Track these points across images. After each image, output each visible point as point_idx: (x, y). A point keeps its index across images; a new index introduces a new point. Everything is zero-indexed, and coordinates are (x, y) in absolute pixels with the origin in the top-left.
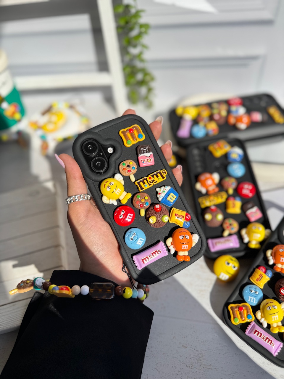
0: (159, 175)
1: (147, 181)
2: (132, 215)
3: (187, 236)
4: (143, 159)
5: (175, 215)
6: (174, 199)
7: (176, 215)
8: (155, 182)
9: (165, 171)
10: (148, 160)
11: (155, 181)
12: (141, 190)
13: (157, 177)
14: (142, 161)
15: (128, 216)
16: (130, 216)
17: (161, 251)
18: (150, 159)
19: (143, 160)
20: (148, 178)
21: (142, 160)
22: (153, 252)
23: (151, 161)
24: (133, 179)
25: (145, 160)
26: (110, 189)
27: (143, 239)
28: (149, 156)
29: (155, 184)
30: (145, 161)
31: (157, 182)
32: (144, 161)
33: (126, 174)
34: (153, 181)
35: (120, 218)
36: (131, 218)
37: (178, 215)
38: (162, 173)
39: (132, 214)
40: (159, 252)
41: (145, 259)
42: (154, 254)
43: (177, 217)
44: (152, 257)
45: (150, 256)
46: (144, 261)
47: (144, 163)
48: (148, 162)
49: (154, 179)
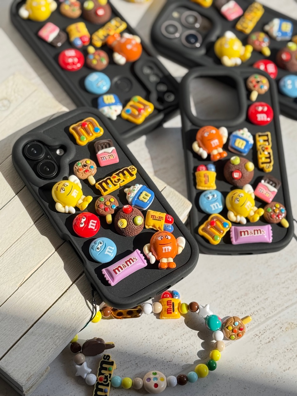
0: (125, 172)
1: (111, 181)
2: (96, 222)
3: (168, 236)
4: (103, 156)
5: (152, 217)
7: (153, 217)
9: (134, 167)
10: (110, 156)
11: (122, 181)
12: (104, 192)
14: (103, 158)
15: (91, 223)
16: (93, 222)
17: (136, 258)
18: (112, 155)
19: (103, 157)
20: (112, 178)
21: (101, 158)
22: (126, 261)
23: (113, 157)
24: (93, 181)
25: (106, 156)
26: (64, 190)
28: (110, 151)
29: (121, 183)
30: (106, 158)
32: (104, 158)
34: (119, 181)
35: (82, 226)
36: (95, 225)
37: (155, 217)
38: (130, 171)
39: (95, 220)
41: (117, 269)
42: (128, 263)
43: (154, 218)
44: (126, 266)
45: (123, 265)
46: (117, 271)
47: (105, 160)
48: (110, 158)
49: (120, 178)
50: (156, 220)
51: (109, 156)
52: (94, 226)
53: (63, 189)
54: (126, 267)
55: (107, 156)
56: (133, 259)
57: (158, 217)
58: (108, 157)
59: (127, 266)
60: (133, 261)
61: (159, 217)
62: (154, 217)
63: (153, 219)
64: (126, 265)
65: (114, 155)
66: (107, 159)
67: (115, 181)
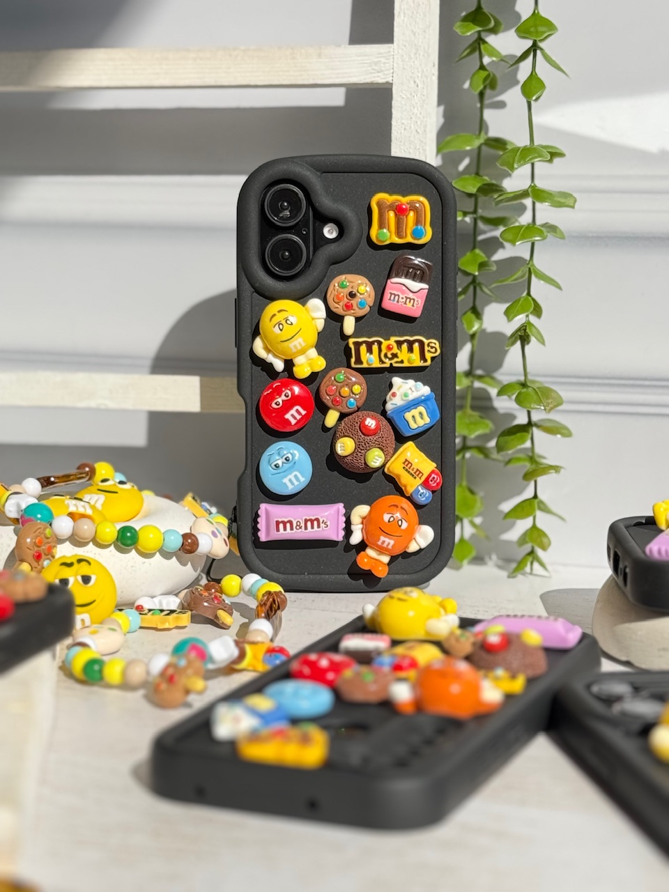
0: (416, 346)
1: (380, 350)
3: (403, 521)
4: (396, 293)
5: (404, 463)
6: (421, 423)
7: (407, 463)
8: (397, 362)
10: (408, 300)
11: (399, 360)
12: (355, 363)
13: (411, 350)
14: (393, 296)
15: (293, 411)
16: (297, 411)
17: (328, 523)
18: (414, 300)
19: (395, 295)
20: (385, 343)
21: (391, 294)
22: (308, 518)
23: (413, 306)
24: (349, 325)
25: (401, 296)
26: (281, 330)
27: (302, 479)
28: (415, 289)
29: (395, 365)
30: (400, 299)
31: (402, 362)
32: (397, 297)
33: (338, 309)
34: (395, 356)
35: (274, 406)
36: (299, 417)
37: (410, 465)
40: (322, 525)
41: (283, 522)
42: (309, 524)
43: (407, 468)
44: (301, 528)
45: (298, 524)
46: (281, 526)
47: (395, 302)
48: (405, 303)
49: (399, 355)
50: (409, 472)
51: (407, 298)
52: (295, 418)
53: (281, 326)
54: (300, 530)
55: (404, 297)
56: (321, 521)
57: (415, 470)
58: (404, 300)
59: (303, 528)
60: (319, 526)
61: (418, 470)
62: (407, 466)
63: (404, 468)
64: (303, 525)
65: (416, 302)
66: (400, 303)
67: (386, 356)
